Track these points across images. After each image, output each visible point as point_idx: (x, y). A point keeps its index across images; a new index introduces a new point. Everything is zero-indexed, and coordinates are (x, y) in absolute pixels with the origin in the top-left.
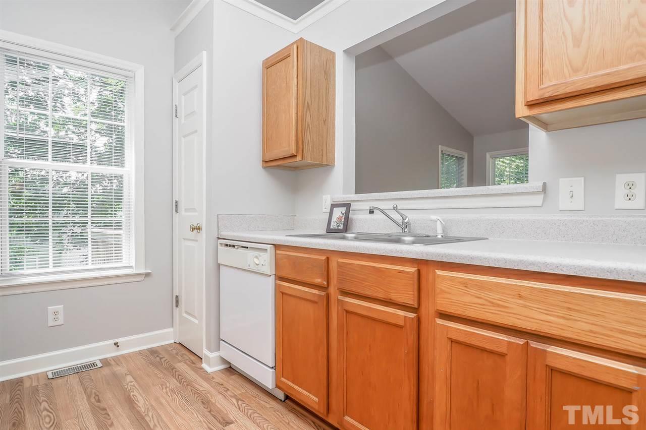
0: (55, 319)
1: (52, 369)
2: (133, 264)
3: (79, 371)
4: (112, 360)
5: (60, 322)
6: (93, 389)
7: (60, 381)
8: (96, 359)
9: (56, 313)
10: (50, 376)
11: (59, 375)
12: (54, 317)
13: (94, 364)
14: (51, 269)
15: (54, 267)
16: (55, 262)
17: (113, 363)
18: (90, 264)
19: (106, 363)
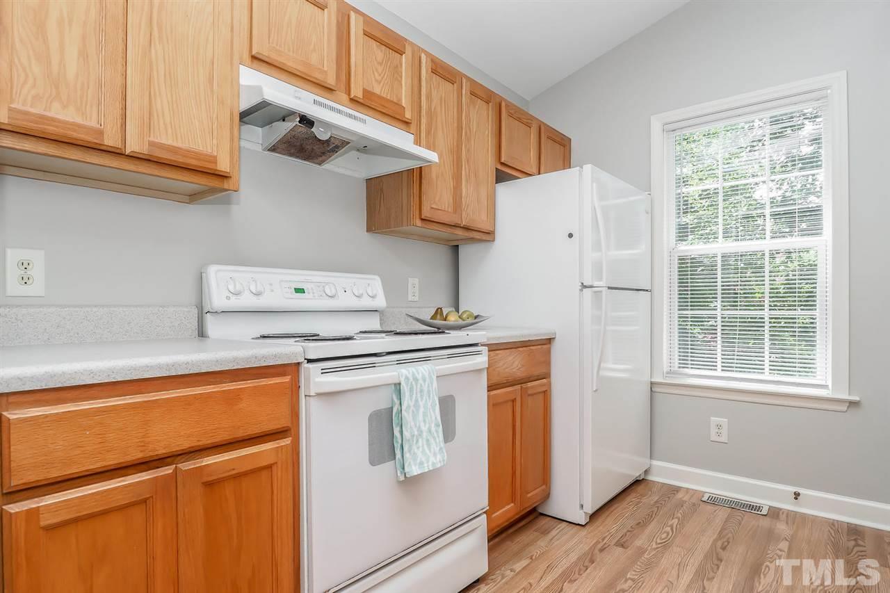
0: (719, 435)
1: (711, 492)
2: (830, 383)
3: (736, 507)
4: (785, 514)
5: (724, 438)
6: (732, 533)
7: (709, 508)
8: (766, 503)
9: (719, 426)
10: (705, 499)
11: (714, 501)
12: (717, 430)
13: (759, 508)
14: (719, 373)
15: (722, 370)
16: (723, 364)
17: (783, 517)
18: (767, 373)
19: (774, 513)
